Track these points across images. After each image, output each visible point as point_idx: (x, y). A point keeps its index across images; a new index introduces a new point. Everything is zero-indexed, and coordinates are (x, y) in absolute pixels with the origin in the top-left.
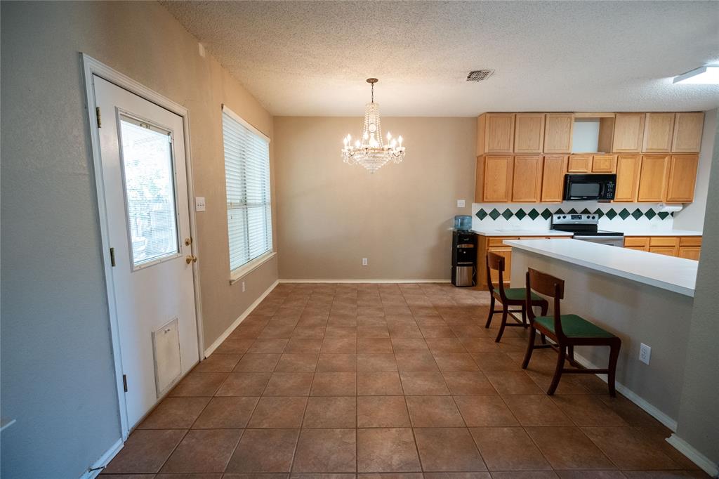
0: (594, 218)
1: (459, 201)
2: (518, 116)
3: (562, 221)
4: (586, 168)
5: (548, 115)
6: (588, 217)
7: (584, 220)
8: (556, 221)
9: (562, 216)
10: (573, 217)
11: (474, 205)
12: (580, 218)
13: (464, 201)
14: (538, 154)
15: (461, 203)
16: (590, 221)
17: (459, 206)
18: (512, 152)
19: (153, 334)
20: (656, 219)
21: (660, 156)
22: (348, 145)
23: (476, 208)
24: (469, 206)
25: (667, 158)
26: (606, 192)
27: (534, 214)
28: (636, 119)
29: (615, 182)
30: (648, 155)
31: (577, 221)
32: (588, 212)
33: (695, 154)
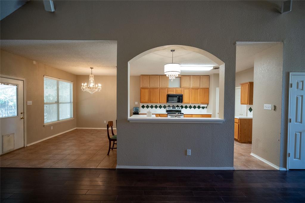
0: (180, 108)
1: (136, 102)
2: (151, 76)
3: (169, 109)
4: (174, 92)
5: (160, 76)
6: (178, 108)
7: (177, 109)
8: (168, 109)
9: (169, 107)
10: (173, 108)
11: (141, 104)
12: (175, 108)
13: (137, 102)
14: (158, 88)
15: (136, 103)
16: (179, 109)
17: (136, 104)
18: (149, 87)
19: (3, 136)
20: (201, 109)
21: (197, 89)
22: (85, 86)
23: (141, 105)
24: (139, 104)
25: (199, 90)
26: (180, 100)
27: (160, 107)
28: (188, 77)
29: (182, 97)
30: (193, 89)
31: (174, 109)
32: (179, 107)
33: (208, 89)
